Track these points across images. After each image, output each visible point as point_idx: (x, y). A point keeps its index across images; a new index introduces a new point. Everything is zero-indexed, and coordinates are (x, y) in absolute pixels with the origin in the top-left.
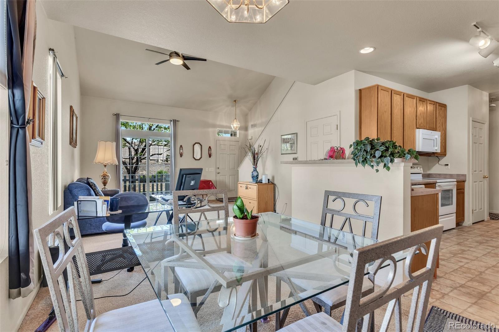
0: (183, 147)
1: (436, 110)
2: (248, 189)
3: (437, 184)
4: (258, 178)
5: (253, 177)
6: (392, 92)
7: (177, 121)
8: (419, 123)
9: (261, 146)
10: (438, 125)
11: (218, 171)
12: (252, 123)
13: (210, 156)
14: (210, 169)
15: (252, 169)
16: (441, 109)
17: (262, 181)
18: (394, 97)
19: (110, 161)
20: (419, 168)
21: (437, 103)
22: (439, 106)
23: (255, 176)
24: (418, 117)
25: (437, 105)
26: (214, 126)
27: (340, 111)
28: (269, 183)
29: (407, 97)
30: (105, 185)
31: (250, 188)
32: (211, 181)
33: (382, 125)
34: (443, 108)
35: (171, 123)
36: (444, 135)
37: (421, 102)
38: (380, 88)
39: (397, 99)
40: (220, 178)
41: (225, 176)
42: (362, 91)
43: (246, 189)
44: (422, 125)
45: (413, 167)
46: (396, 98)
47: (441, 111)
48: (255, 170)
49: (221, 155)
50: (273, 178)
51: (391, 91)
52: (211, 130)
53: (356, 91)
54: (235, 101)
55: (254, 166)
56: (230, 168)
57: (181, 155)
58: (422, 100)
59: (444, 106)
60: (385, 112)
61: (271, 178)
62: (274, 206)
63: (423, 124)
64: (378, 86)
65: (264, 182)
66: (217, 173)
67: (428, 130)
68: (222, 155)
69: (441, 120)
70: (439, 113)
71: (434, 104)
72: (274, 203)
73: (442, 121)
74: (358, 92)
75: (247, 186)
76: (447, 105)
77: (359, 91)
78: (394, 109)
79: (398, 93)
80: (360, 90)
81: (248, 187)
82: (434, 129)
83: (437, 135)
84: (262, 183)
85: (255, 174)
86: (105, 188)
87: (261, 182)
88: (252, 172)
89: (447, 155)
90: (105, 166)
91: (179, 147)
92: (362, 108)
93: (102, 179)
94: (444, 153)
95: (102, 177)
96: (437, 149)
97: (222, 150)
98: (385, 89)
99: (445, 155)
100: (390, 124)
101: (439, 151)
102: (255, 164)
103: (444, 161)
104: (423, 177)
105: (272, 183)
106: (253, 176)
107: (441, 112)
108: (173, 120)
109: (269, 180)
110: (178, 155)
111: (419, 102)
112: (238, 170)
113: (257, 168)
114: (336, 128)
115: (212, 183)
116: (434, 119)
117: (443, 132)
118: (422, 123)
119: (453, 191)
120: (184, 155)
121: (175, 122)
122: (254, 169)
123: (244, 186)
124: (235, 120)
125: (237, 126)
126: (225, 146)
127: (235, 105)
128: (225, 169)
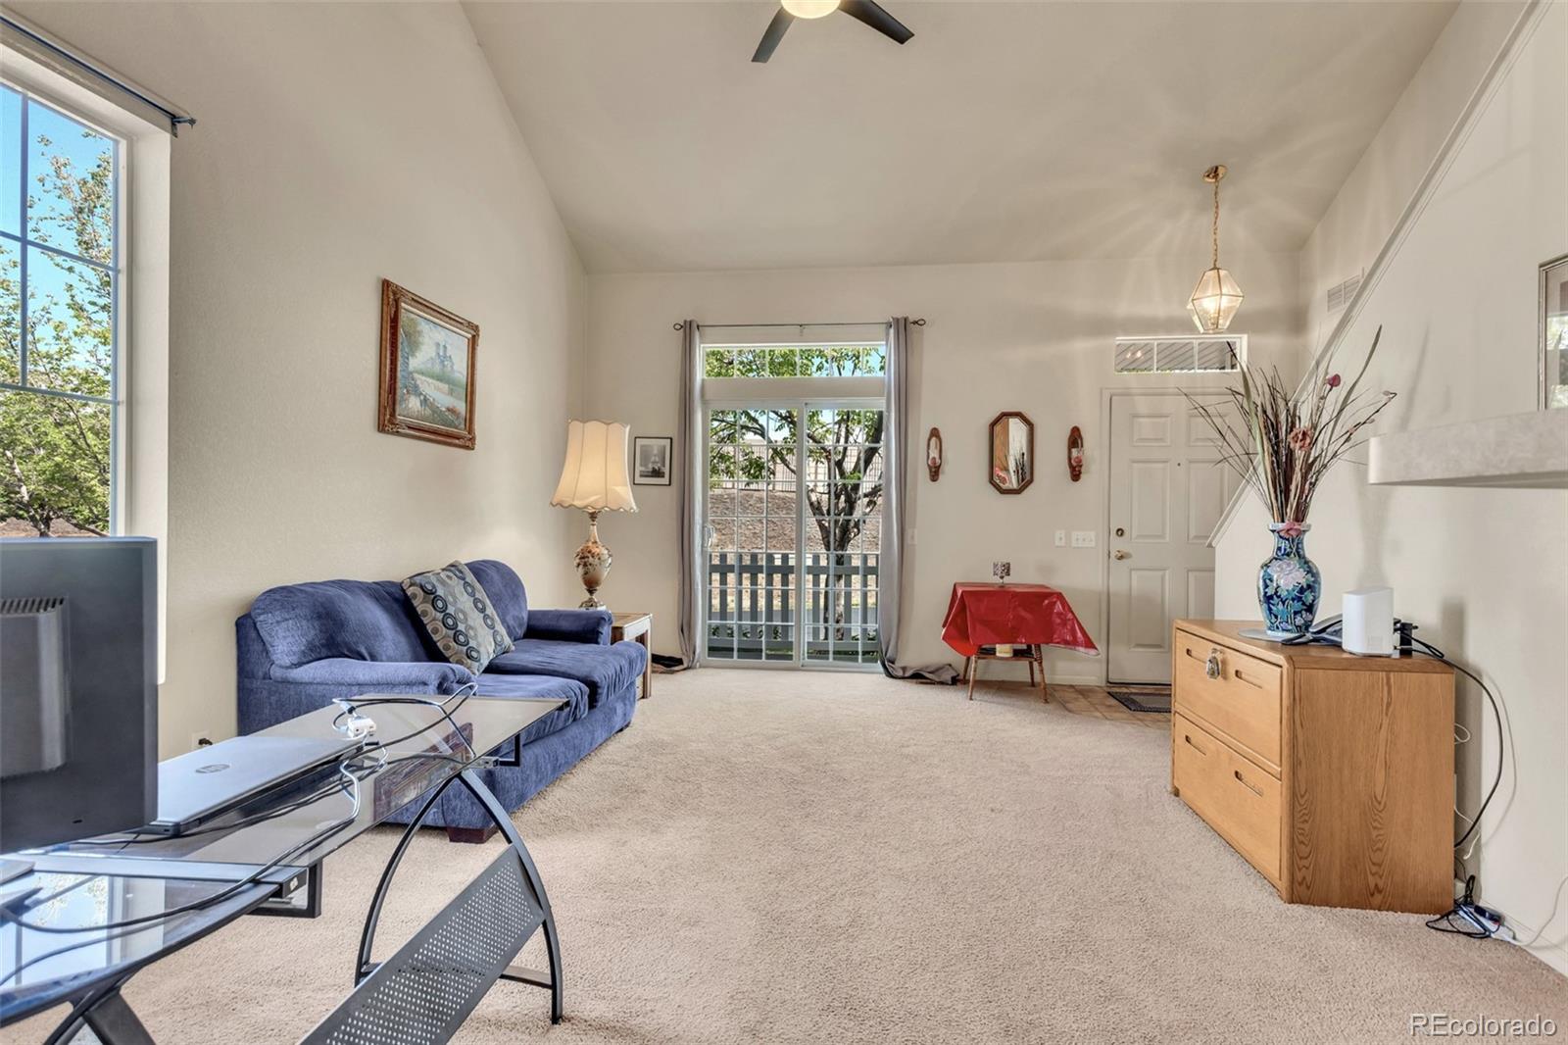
0: (942, 436)
2: (1225, 678)
4: (1310, 609)
5: (1268, 599)
7: (916, 323)
9: (1335, 381)
11: (1119, 543)
12: (1334, 281)
13: (1076, 473)
14: (1075, 535)
15: (1269, 545)
17: (1338, 633)
19: (593, 499)
23: (1284, 594)
26: (1102, 326)
28: (1406, 653)
30: (591, 591)
31: (1237, 673)
32: (1060, 596)
35: (888, 334)
40: (1127, 581)
41: (1161, 573)
43: (1213, 674)
48: (1291, 547)
49: (1135, 465)
50: (1455, 616)
52: (1081, 346)
54: (1214, 172)
55: (1281, 526)
56: (1192, 535)
57: (935, 472)
61: (1427, 619)
62: (1461, 840)
65: (1354, 642)
66: (1113, 555)
68: (1141, 465)
72: (1458, 821)
75: (1219, 656)
81: (1224, 662)
84: (1338, 646)
85: (1288, 578)
86: (590, 603)
87: (1328, 639)
88: (1266, 565)
90: (593, 516)
91: (928, 436)
93: (579, 565)
95: (578, 561)
97: (1141, 440)
102: (1290, 512)
105: (1439, 656)
106: (1270, 591)
108: (897, 320)
109: (1404, 630)
110: (923, 473)
112: (1210, 546)
113: (1307, 539)
115: (1064, 603)
120: (947, 470)
121: (904, 329)
122: (1283, 544)
123: (1205, 651)
124: (1212, 272)
125: (1225, 302)
126: (1163, 419)
127: (1216, 193)
128: (1162, 536)
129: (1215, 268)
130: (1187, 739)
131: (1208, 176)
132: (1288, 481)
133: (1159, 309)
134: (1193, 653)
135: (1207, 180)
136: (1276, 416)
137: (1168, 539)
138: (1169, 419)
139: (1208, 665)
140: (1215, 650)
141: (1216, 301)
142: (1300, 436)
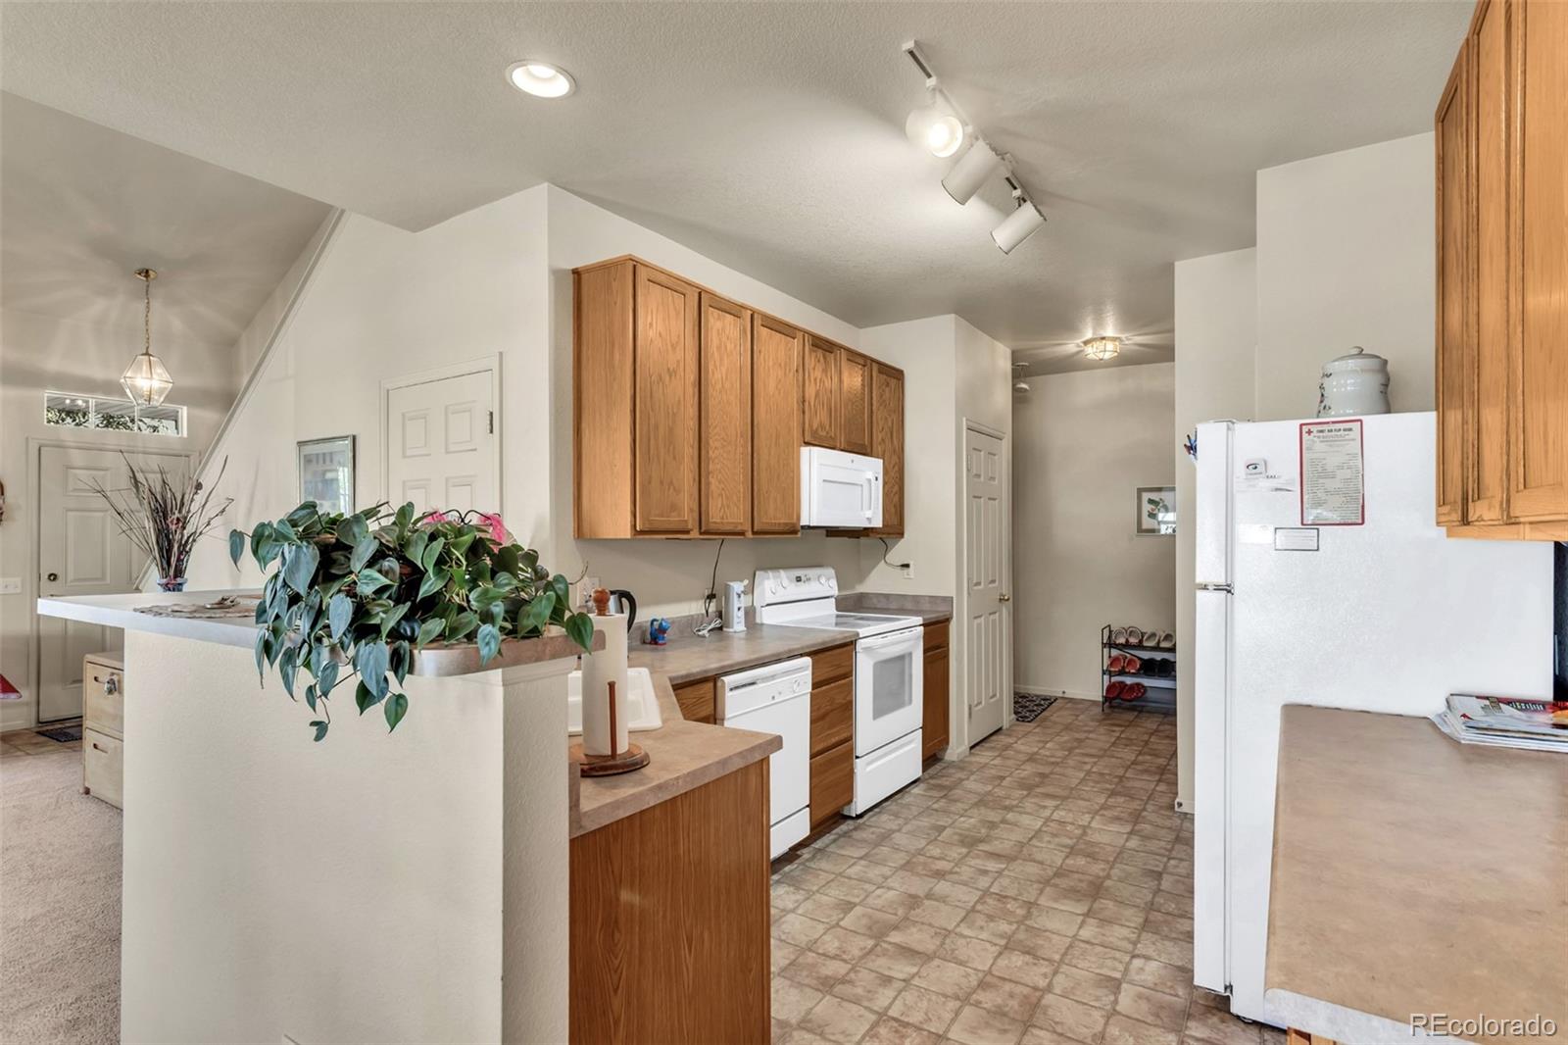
1: (872, 384)
3: (861, 644)
6: (703, 301)
8: (811, 426)
9: (199, 487)
10: (878, 436)
11: (52, 588)
16: (888, 385)
18: (711, 320)
20: (823, 580)
21: (873, 360)
22: (880, 372)
24: (809, 403)
25: (875, 367)
27: (501, 354)
29: (763, 325)
33: (657, 427)
34: (893, 382)
36: (896, 468)
37: (820, 353)
38: (642, 274)
39: (723, 331)
42: (585, 277)
43: (110, 691)
44: (824, 434)
45: (803, 578)
46: (719, 324)
47: (887, 390)
49: (70, 513)
51: (700, 293)
53: (556, 274)
54: (147, 273)
58: (823, 346)
59: (895, 375)
60: (672, 373)
63: (827, 427)
64: (635, 265)
67: (842, 450)
68: (77, 513)
69: (886, 418)
70: (881, 396)
71: (864, 366)
73: (890, 424)
74: (570, 279)
75: (115, 678)
76: (905, 372)
77: (572, 276)
78: (711, 367)
79: (732, 309)
80: (577, 273)
82: (862, 449)
83: (870, 469)
89: (906, 535)
92: (584, 348)
94: (893, 528)
96: (870, 514)
97: (77, 490)
98: (673, 284)
99: (901, 534)
100: (692, 424)
101: (878, 523)
103: (899, 552)
104: (837, 610)
107: (887, 394)
111: (811, 351)
114: (489, 427)
116: (864, 414)
117: (895, 459)
118: (822, 426)
119: (914, 658)
123: (105, 676)
124: (143, 357)
125: (156, 384)
126: (102, 473)
127: (147, 291)
128: (103, 578)
129: (147, 354)
130: (95, 746)
131: (140, 274)
132: (169, 551)
133: (98, 373)
134: (99, 679)
135: (139, 276)
136: (166, 507)
137: (108, 581)
138: (109, 473)
139: (106, 686)
140: (113, 674)
141: (148, 381)
142: (175, 522)
